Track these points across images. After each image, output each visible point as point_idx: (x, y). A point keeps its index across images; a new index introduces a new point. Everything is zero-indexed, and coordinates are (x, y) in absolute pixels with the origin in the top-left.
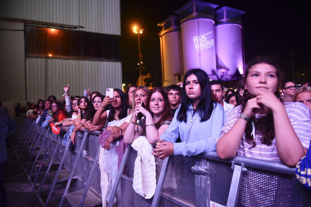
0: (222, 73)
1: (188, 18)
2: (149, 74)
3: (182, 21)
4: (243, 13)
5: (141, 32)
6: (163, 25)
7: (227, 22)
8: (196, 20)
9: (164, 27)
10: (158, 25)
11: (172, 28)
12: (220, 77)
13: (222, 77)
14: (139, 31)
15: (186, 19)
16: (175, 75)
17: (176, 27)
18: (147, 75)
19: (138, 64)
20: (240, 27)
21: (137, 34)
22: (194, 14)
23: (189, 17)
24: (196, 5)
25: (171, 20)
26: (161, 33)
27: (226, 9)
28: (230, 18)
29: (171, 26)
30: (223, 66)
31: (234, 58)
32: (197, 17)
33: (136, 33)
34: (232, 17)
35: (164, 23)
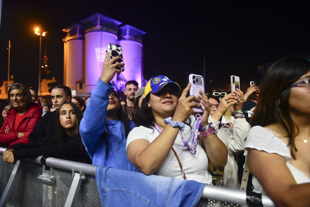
0: (122, 85)
1: (92, 29)
2: (54, 78)
3: (86, 31)
4: (144, 33)
5: (44, 34)
6: (68, 31)
7: (130, 39)
8: (100, 33)
9: (69, 34)
10: (63, 30)
11: (77, 36)
12: (119, 88)
13: (122, 88)
14: (41, 33)
15: (90, 30)
16: (77, 83)
17: (81, 36)
18: (51, 79)
19: (43, 67)
20: (141, 46)
21: (39, 36)
22: (98, 27)
23: (94, 28)
24: (101, 19)
25: (77, 28)
26: (66, 39)
27: (129, 28)
28: (132, 36)
29: (76, 34)
30: (123, 78)
31: (133, 72)
32: (101, 30)
33: (38, 34)
34: (134, 35)
35: (70, 29)
